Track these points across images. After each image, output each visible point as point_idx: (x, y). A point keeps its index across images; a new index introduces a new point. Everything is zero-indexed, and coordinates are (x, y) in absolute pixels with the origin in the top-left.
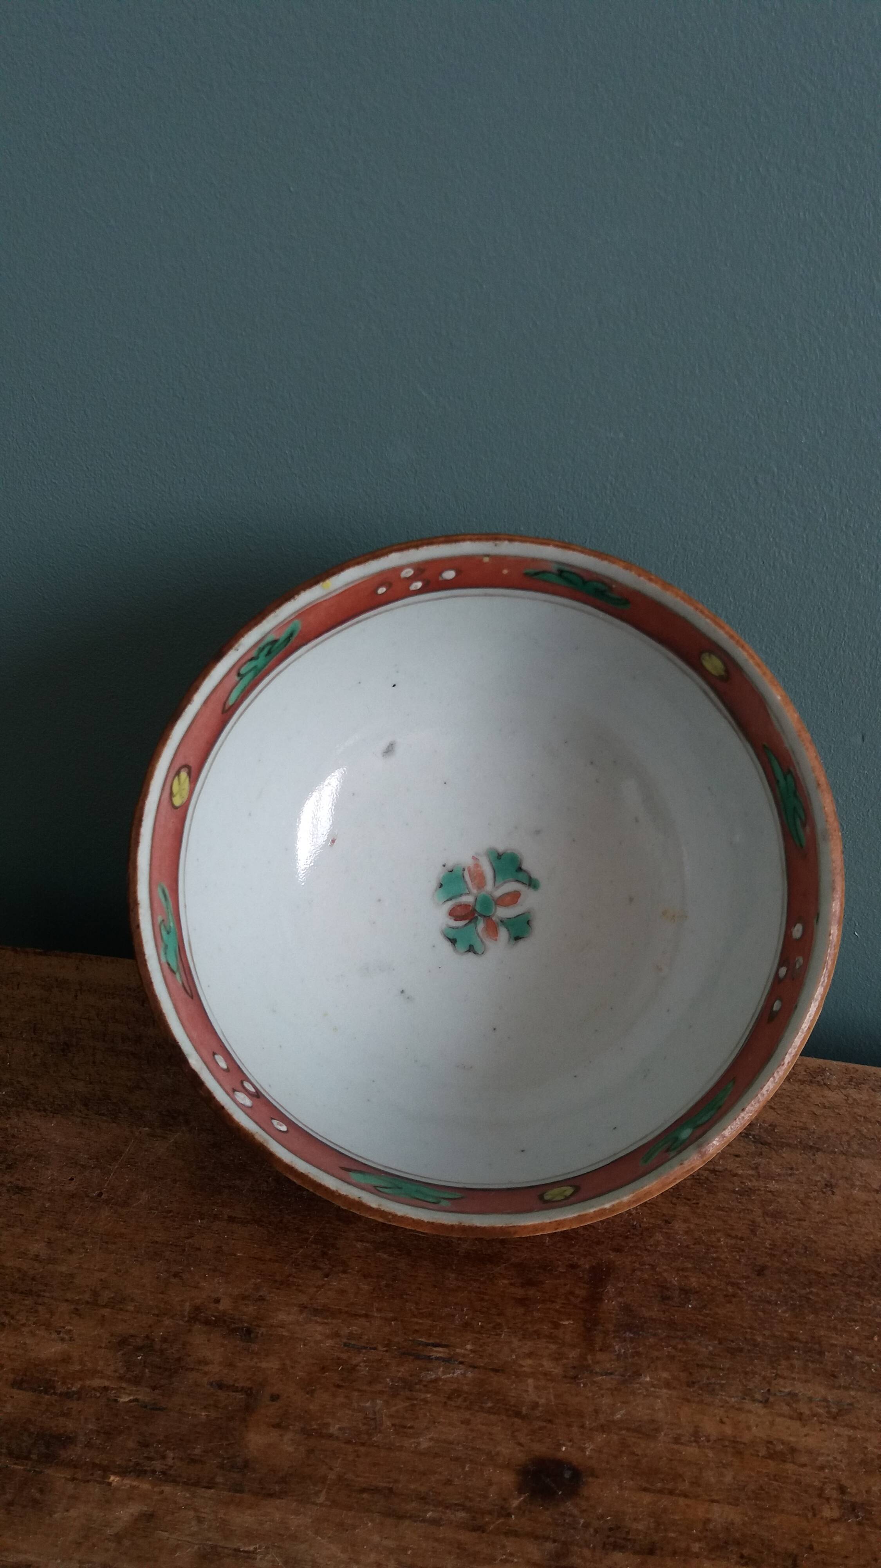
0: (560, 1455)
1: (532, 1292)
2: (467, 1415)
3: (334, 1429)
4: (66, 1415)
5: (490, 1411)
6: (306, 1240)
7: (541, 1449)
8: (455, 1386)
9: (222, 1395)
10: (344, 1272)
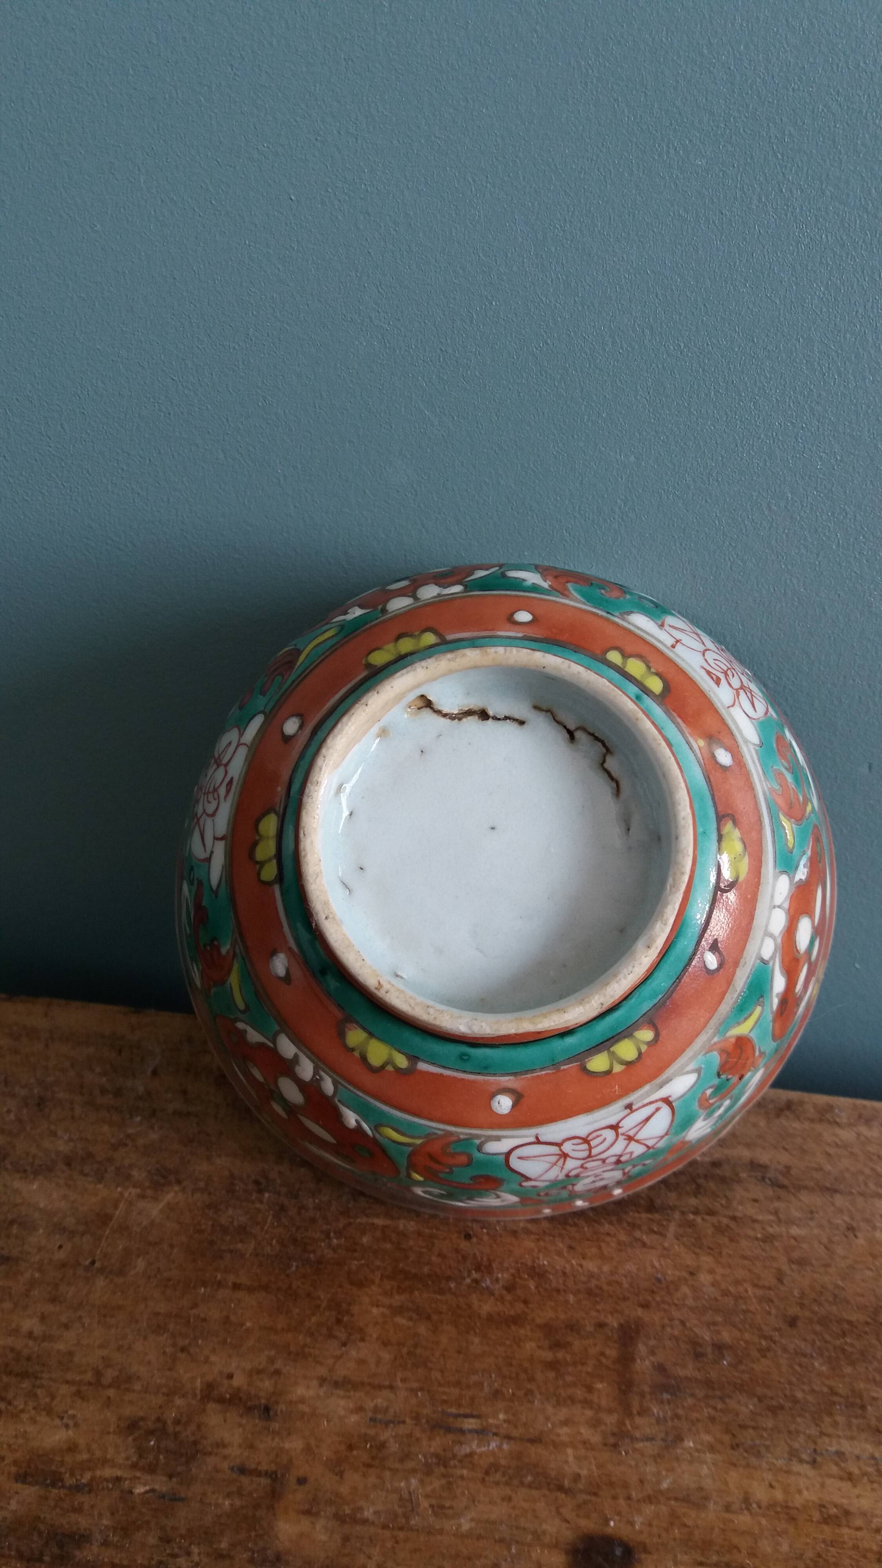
0: (609, 1531)
1: (560, 1355)
2: (508, 1491)
3: (368, 1513)
4: (79, 1510)
5: (530, 1486)
6: (318, 1307)
7: (589, 1525)
8: (492, 1460)
9: (245, 1480)
10: (363, 1340)
